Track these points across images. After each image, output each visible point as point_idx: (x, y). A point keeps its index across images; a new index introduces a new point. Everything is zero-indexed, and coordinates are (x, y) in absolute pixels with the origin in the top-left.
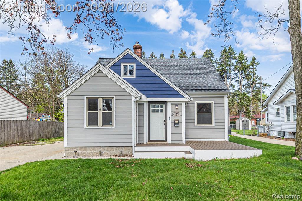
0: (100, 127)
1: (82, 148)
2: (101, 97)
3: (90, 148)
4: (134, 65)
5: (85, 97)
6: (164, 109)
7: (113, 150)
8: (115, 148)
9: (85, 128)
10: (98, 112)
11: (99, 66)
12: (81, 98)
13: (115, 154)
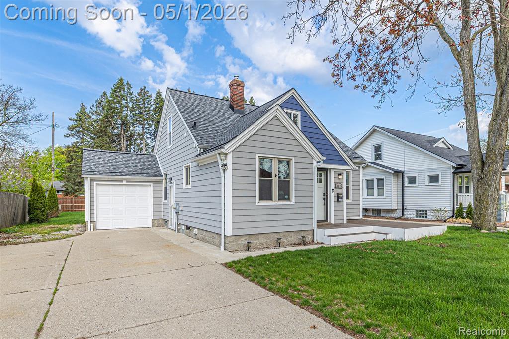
0: (275, 202)
1: (253, 236)
2: (278, 156)
3: (263, 235)
4: (299, 114)
5: (258, 155)
6: (323, 178)
7: (291, 237)
8: (293, 233)
9: (257, 204)
10: (272, 180)
11: (277, 109)
12: (252, 155)
13: (293, 242)
